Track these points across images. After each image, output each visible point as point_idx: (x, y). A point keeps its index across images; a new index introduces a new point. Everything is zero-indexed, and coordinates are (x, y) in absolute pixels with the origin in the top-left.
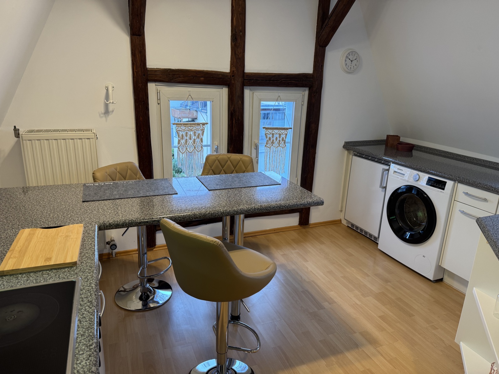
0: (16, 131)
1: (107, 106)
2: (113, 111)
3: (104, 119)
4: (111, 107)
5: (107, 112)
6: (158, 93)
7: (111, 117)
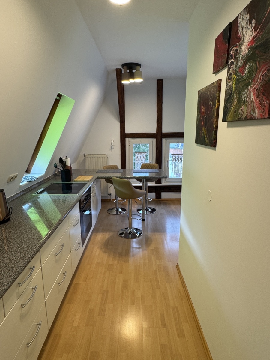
0: (84, 154)
1: (112, 146)
2: (113, 148)
3: (111, 151)
4: (113, 147)
5: (112, 148)
6: (129, 142)
7: (113, 150)
